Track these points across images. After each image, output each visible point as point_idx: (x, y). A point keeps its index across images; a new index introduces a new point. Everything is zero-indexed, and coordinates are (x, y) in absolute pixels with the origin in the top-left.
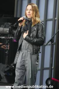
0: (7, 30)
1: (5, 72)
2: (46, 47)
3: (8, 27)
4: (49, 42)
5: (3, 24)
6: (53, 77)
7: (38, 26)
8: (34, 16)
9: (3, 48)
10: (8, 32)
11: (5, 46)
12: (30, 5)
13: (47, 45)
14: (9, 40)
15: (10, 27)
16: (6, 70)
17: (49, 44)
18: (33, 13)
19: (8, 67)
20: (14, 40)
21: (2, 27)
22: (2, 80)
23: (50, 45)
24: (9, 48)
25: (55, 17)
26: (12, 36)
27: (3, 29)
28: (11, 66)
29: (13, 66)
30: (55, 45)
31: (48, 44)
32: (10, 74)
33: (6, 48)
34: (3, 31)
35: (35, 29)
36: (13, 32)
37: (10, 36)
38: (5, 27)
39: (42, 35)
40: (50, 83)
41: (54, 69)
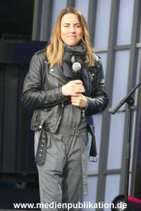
4: (123, 104)
23: (124, 111)
25: (138, 41)
30: (135, 113)
32: (19, 186)
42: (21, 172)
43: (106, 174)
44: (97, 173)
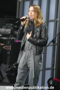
0: (9, 31)
1: (7, 72)
2: (48, 47)
3: (9, 28)
5: (5, 25)
6: (54, 77)
7: (41, 27)
8: (36, 18)
9: (5, 48)
10: (9, 32)
11: (7, 47)
12: (32, 6)
13: (48, 45)
14: (10, 41)
15: (12, 28)
16: (7, 70)
18: (35, 14)
19: (9, 67)
20: (15, 41)
21: (4, 28)
22: (4, 80)
24: (10, 49)
25: (57, 18)
26: (13, 37)
27: (5, 30)
28: (13, 67)
29: (15, 67)
31: (50, 45)
32: (12, 74)
33: (8, 49)
34: (5, 31)
35: (38, 30)
36: (15, 33)
37: (11, 37)
38: (7, 28)
39: (45, 36)
40: (51, 83)
41: (55, 69)
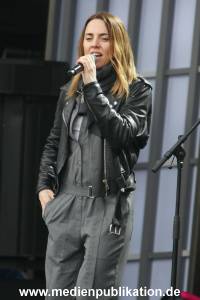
4: (168, 158)
17: (168, 163)
30: (195, 169)
42: (25, 255)
43: (152, 260)
44: (138, 257)
